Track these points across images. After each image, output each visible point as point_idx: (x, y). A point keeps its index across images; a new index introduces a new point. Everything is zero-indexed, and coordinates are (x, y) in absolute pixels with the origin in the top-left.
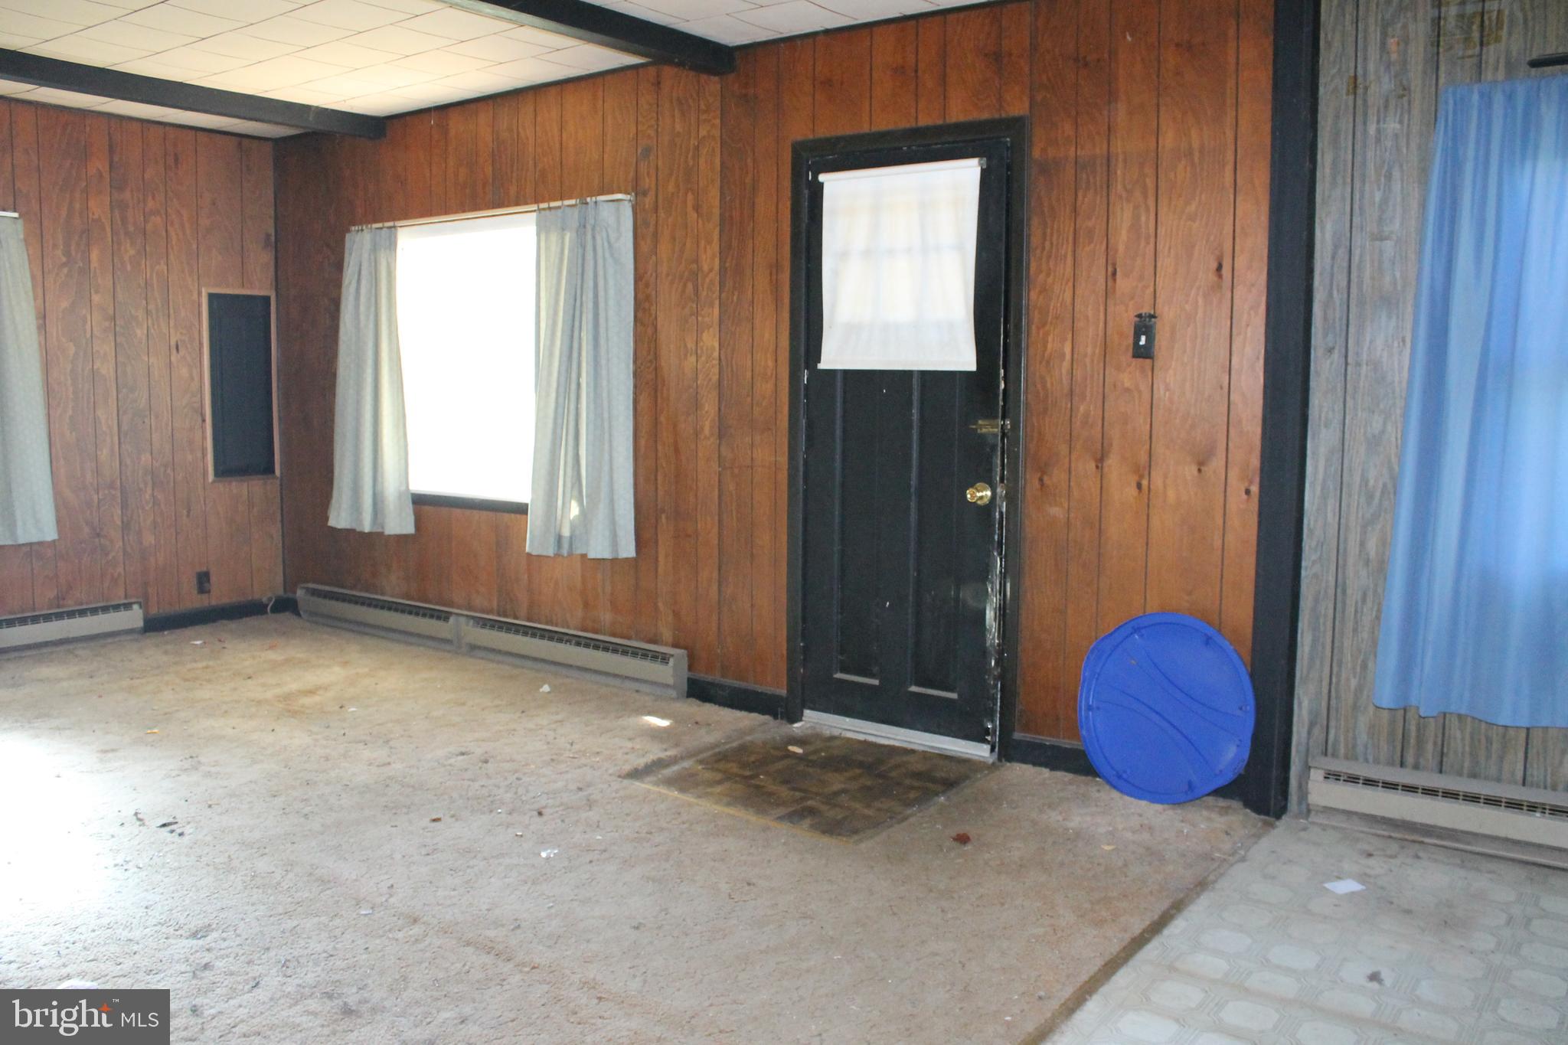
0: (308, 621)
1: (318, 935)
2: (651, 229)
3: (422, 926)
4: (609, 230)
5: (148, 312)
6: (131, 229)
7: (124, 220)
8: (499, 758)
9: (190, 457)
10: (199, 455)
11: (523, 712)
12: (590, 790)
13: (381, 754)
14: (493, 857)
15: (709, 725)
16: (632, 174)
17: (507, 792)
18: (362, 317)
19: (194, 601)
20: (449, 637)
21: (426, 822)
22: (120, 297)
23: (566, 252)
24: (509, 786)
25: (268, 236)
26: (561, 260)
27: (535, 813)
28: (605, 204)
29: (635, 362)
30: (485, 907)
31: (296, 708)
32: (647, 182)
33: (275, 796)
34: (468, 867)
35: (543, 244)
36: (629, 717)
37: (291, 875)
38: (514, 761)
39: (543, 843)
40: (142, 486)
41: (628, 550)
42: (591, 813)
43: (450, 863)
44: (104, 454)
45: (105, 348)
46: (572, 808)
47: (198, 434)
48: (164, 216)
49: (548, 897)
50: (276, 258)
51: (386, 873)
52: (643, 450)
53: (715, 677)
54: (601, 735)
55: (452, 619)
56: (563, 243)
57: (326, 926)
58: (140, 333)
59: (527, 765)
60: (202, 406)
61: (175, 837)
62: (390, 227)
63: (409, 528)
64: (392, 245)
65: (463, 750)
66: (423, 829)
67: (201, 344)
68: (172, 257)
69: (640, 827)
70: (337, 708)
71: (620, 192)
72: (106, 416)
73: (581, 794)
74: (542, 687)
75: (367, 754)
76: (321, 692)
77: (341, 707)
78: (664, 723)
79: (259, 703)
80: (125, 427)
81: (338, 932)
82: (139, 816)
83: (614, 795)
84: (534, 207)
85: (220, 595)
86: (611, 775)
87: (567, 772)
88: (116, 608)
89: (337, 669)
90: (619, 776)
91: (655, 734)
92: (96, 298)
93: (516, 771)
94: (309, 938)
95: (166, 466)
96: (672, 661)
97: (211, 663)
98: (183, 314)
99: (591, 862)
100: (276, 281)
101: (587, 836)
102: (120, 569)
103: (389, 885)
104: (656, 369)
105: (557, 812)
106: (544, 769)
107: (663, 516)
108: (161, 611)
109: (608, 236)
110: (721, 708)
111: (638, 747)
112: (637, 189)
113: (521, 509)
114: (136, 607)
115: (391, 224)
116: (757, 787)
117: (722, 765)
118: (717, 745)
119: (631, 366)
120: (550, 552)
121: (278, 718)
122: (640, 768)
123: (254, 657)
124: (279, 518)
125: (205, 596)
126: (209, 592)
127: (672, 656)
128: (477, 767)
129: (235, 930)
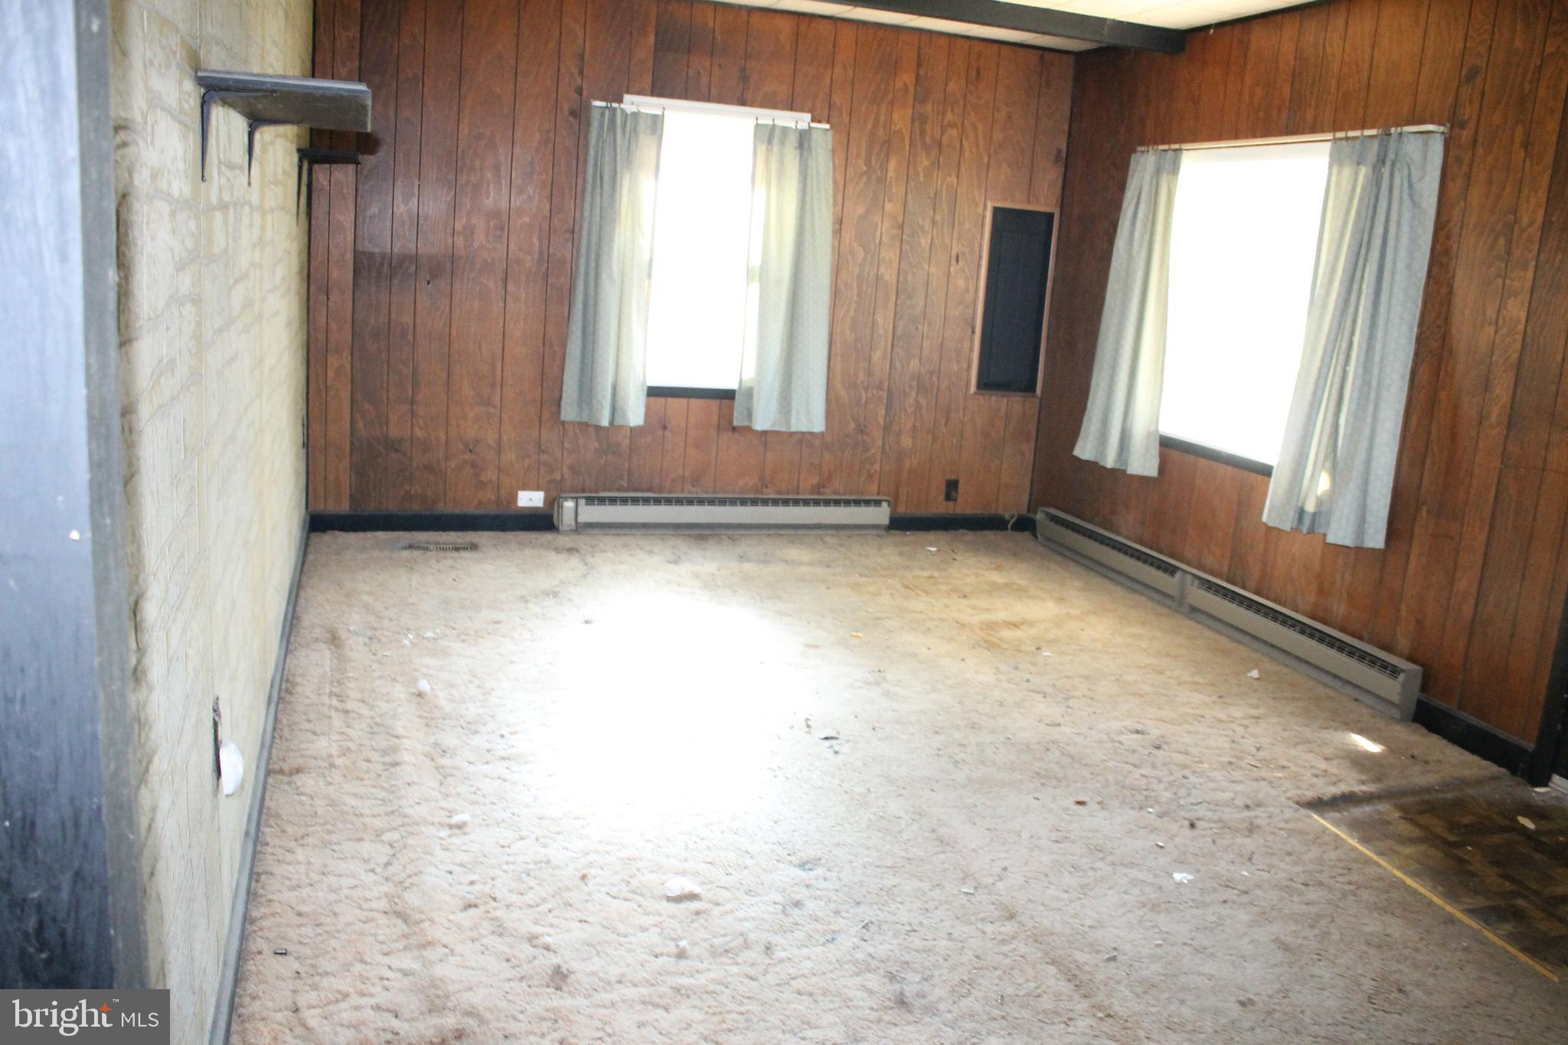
0: (1043, 545)
1: (912, 902)
2: (1465, 168)
3: (1016, 925)
4: (1412, 168)
5: (934, 222)
6: (928, 141)
7: (923, 133)
8: (1174, 746)
9: (955, 367)
10: (965, 366)
11: (1220, 697)
12: (1259, 812)
13: (1055, 711)
14: (1122, 864)
15: (1427, 763)
16: (1450, 100)
17: (1166, 789)
18: (1136, 244)
19: (939, 507)
20: (1172, 593)
21: (1069, 802)
22: (910, 203)
23: (1359, 190)
24: (1171, 784)
25: (1059, 151)
26: (1351, 199)
27: (1187, 823)
28: (1411, 137)
29: (1421, 324)
30: (1089, 922)
31: (994, 640)
32: (1468, 112)
33: (937, 733)
34: (1092, 868)
35: (1334, 179)
36: (1336, 730)
37: (915, 827)
38: (1187, 754)
39: (1182, 862)
40: (907, 389)
41: (1376, 539)
42: (1247, 841)
43: (1075, 858)
44: (877, 356)
45: (890, 254)
46: (1229, 828)
47: (966, 345)
48: (960, 129)
49: (1161, 932)
50: (1065, 175)
51: (1007, 851)
52: (1413, 429)
53: (1450, 706)
54: (1295, 746)
55: (1178, 575)
56: (1356, 180)
57: (924, 894)
58: (925, 242)
59: (1201, 762)
60: (974, 319)
61: (830, 755)
62: (1175, 150)
63: (1152, 471)
64: (1175, 169)
65: (1140, 727)
66: (1064, 810)
67: (980, 257)
68: (963, 169)
69: (1298, 873)
70: (1033, 648)
71: (1433, 123)
72: (883, 319)
73: (1247, 813)
74: (1250, 671)
75: (1041, 706)
76: (1024, 627)
77: (1038, 649)
78: (1374, 748)
79: (963, 626)
80: (899, 332)
81: (931, 905)
82: (809, 723)
83: (1282, 825)
84: (1329, 136)
85: (965, 505)
86: (1288, 799)
87: (1241, 782)
88: (868, 503)
89: (1050, 604)
90: (1298, 803)
91: (1360, 761)
92: (889, 207)
93: (1184, 767)
94: (901, 903)
95: (931, 373)
96: (1402, 677)
97: (936, 574)
98: (967, 226)
99: (1225, 902)
100: (1063, 198)
101: (1232, 868)
102: (877, 467)
103: (1003, 866)
104: (1444, 338)
105: (1211, 829)
106: (1217, 773)
107: (1425, 508)
108: (908, 511)
109: (1409, 175)
110: (1450, 745)
111: (1334, 771)
112: (1454, 121)
113: (1266, 471)
114: (885, 504)
115: (1176, 146)
116: (1461, 861)
117: (1425, 820)
118: (1428, 790)
119: (1415, 329)
120: (1287, 525)
121: (974, 647)
122: (1325, 798)
123: (977, 575)
124: (1034, 437)
125: (950, 504)
126: (956, 500)
127: (1403, 671)
128: (1146, 752)
129: (839, 872)
